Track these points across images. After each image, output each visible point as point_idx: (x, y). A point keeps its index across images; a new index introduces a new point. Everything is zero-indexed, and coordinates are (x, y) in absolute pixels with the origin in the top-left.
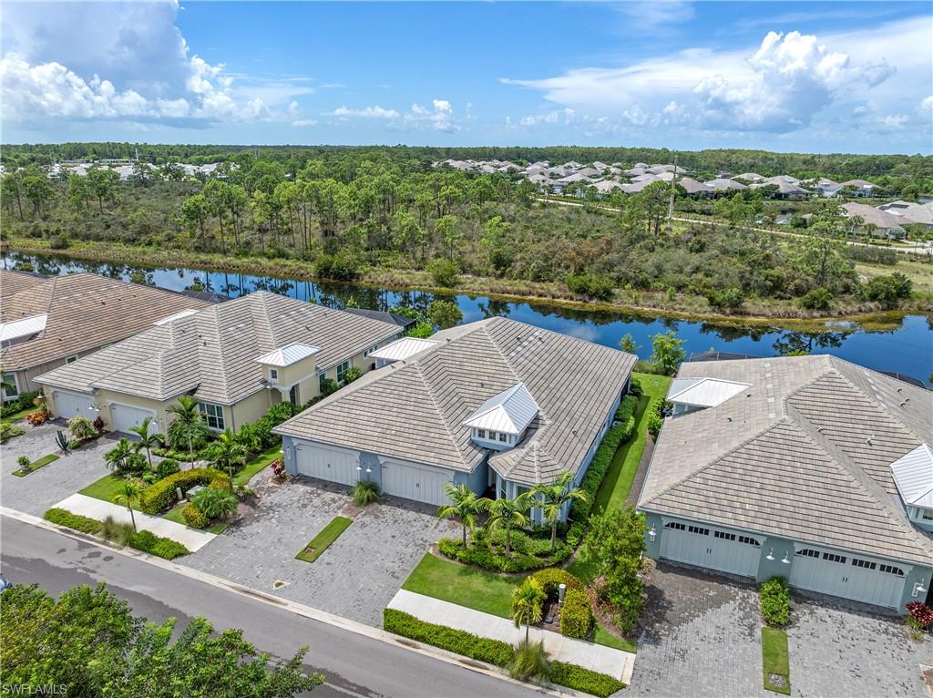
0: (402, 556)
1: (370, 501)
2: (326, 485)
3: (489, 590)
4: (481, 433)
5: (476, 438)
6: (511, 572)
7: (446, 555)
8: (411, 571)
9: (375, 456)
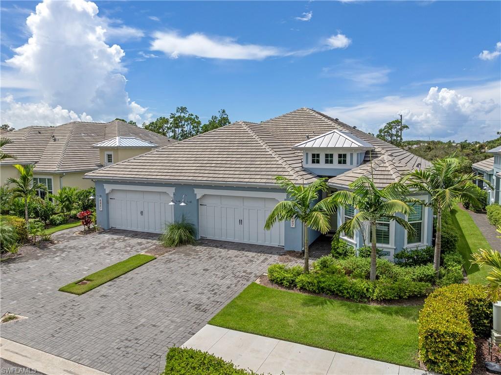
0: (216, 287)
1: (182, 242)
2: (135, 234)
3: (358, 323)
4: (316, 159)
5: (310, 165)
6: (385, 301)
7: (280, 283)
8: (226, 303)
9: (190, 187)
